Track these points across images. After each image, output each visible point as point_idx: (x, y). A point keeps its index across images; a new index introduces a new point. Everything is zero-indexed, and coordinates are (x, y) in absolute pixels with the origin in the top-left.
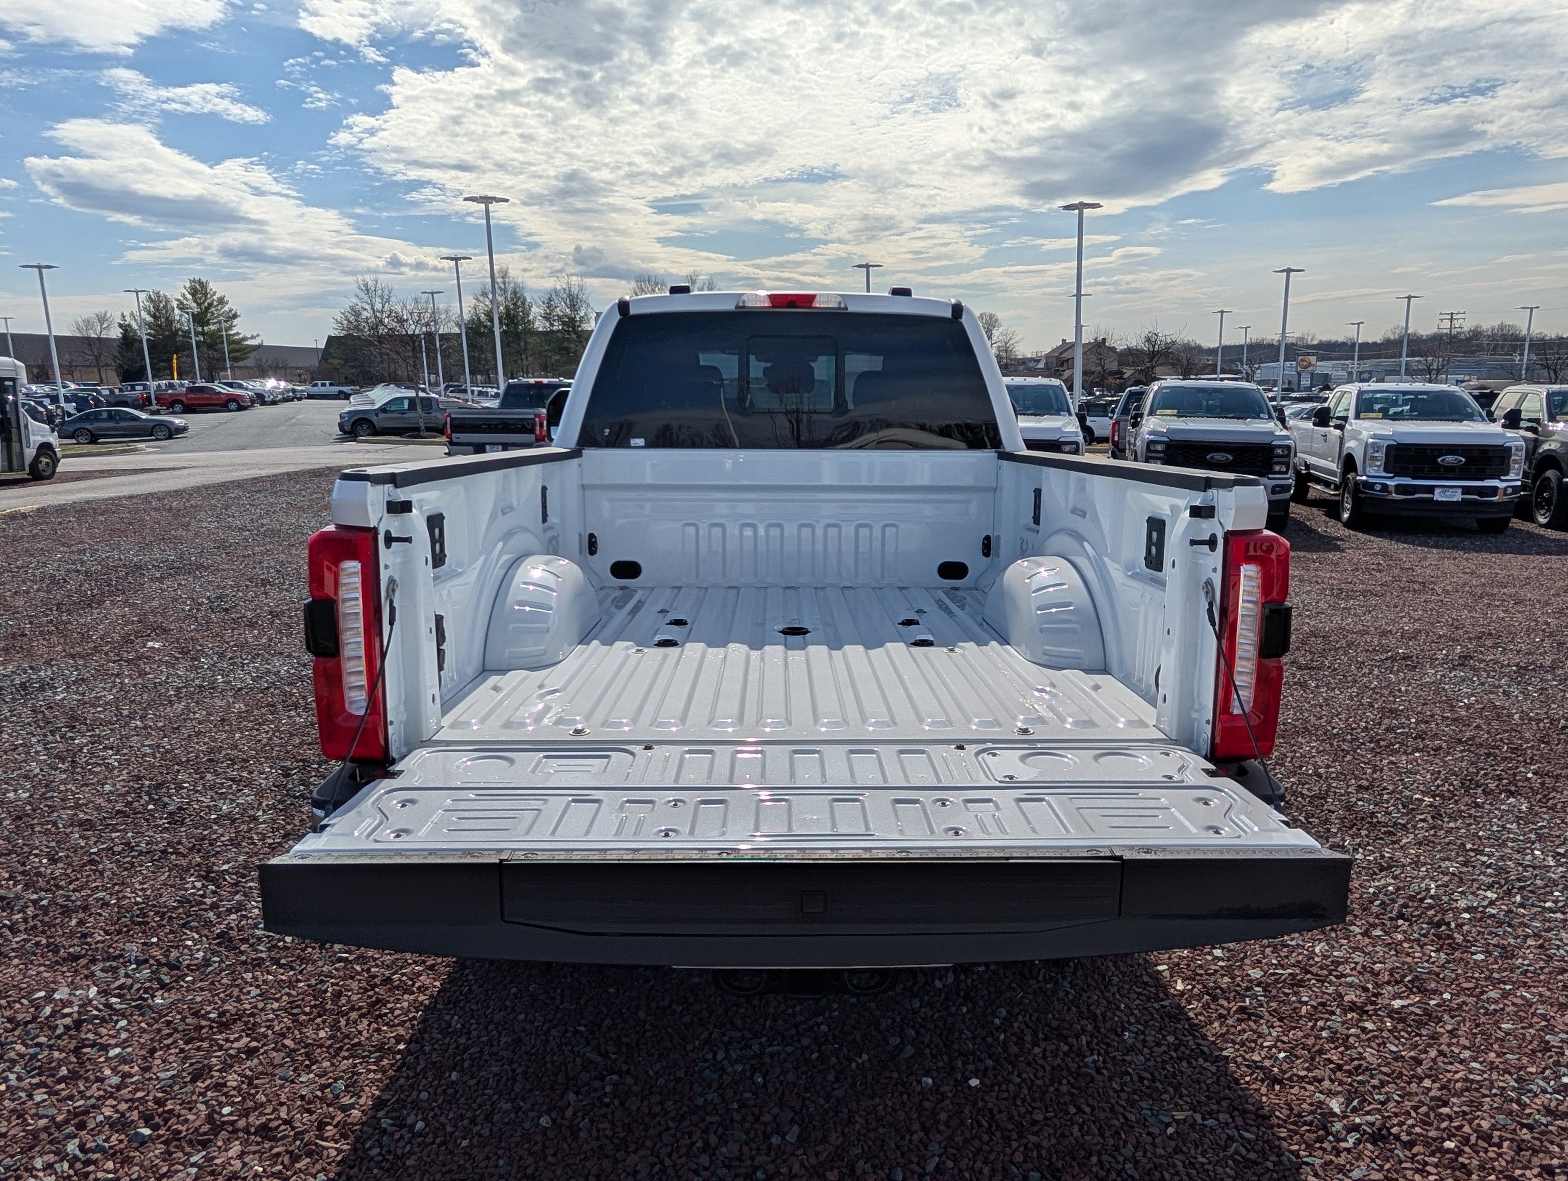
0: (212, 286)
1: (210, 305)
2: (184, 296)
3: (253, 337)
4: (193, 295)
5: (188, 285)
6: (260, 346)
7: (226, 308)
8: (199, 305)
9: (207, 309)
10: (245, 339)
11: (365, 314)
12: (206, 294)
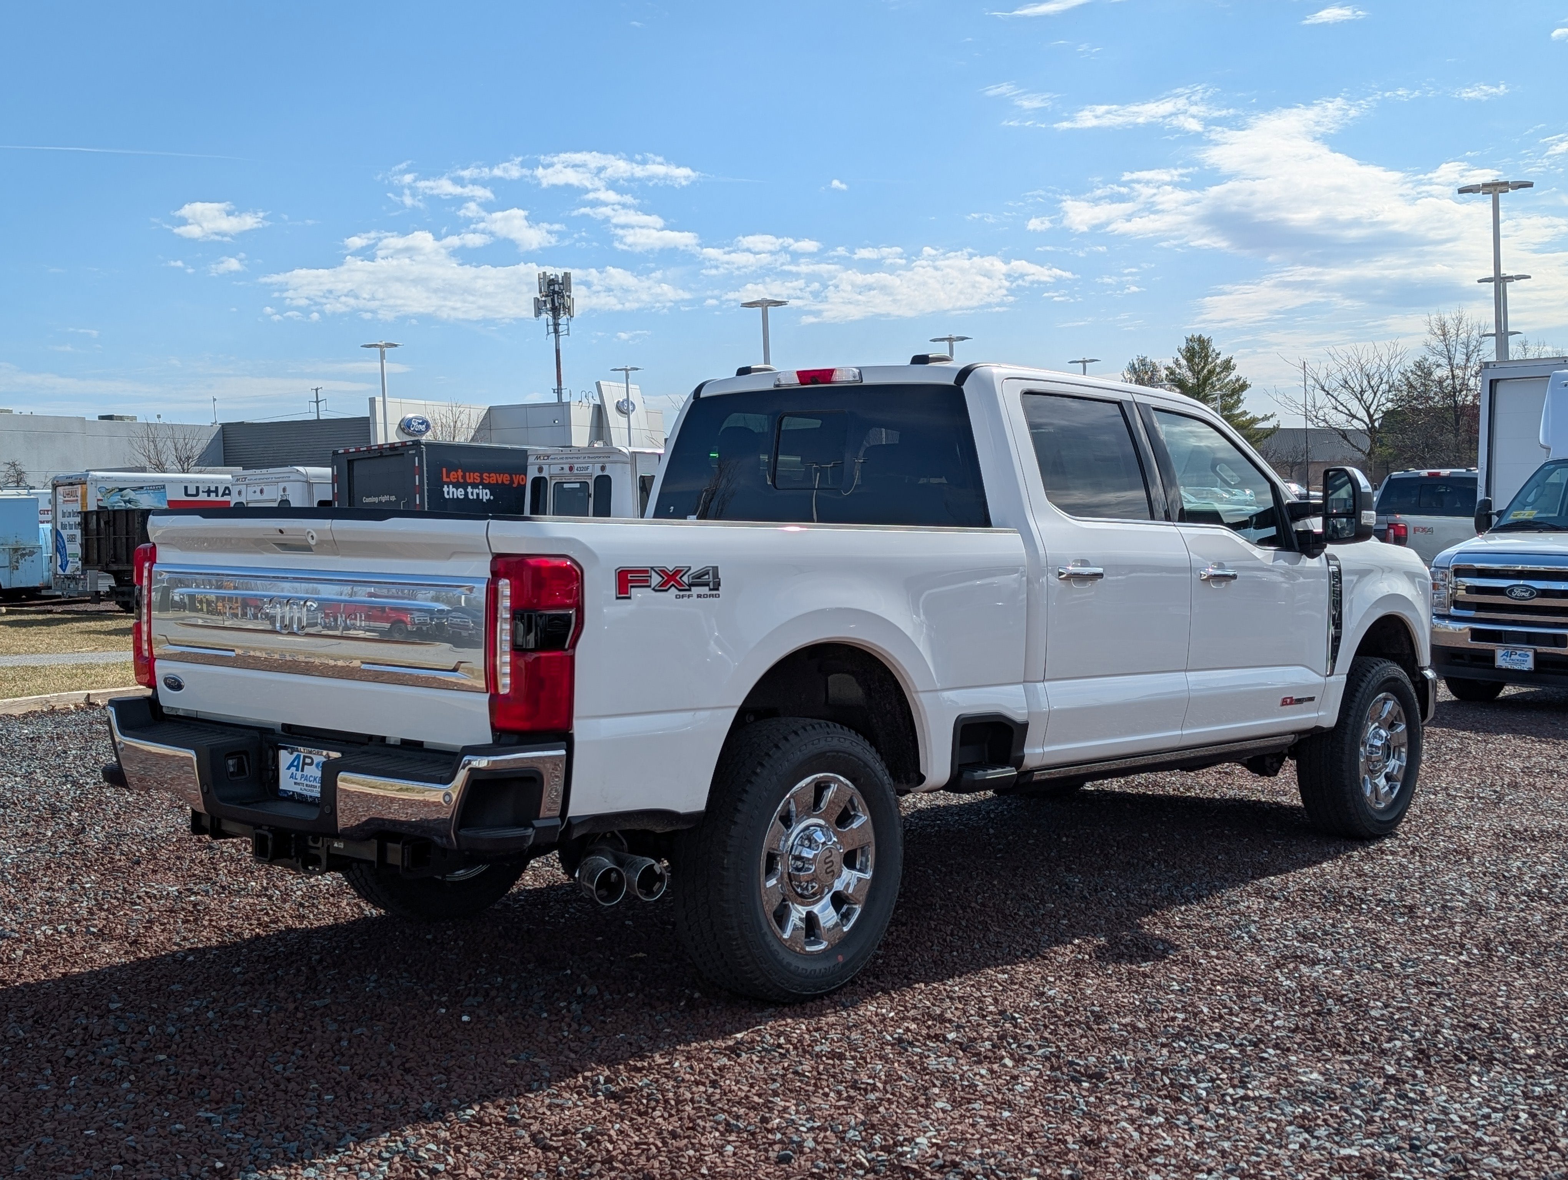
0: (1216, 346)
1: (1211, 372)
2: (1177, 362)
3: (1266, 418)
4: (1190, 360)
5: (1183, 346)
6: (1275, 430)
7: (1233, 376)
8: (1196, 374)
9: (1207, 378)
10: (1254, 420)
11: (1438, 374)
12: (1207, 356)
